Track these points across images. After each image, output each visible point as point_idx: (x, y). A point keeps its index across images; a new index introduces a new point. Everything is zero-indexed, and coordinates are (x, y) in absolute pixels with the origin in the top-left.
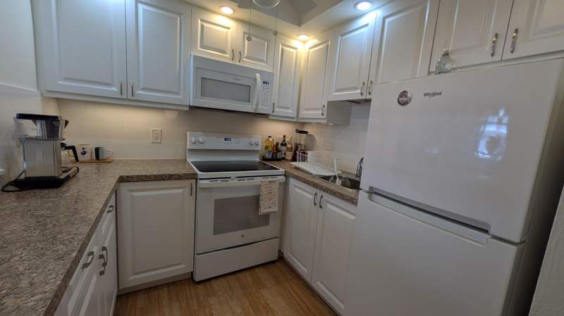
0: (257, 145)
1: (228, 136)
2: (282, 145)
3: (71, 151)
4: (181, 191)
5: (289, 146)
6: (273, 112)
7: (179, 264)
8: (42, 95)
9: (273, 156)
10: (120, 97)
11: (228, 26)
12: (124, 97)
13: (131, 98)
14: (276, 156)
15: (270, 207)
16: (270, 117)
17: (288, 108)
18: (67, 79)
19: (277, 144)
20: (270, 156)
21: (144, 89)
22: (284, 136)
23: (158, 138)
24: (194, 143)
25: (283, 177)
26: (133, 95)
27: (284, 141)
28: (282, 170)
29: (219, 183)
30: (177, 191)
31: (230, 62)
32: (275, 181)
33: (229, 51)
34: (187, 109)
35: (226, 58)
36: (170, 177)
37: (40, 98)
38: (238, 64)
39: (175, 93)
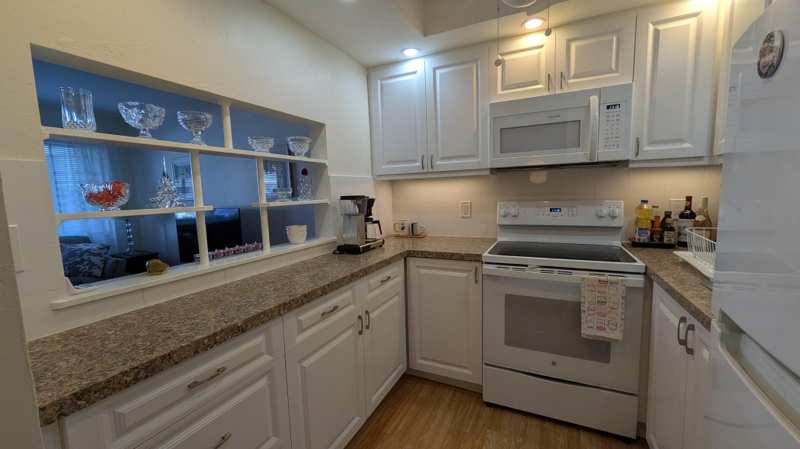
0: (614, 217)
1: (555, 205)
2: (682, 216)
3: (376, 225)
4: (465, 275)
5: (699, 218)
6: (637, 154)
7: (465, 368)
8: (374, 179)
9: (651, 238)
10: (422, 171)
11: (540, 44)
12: (425, 171)
13: (430, 170)
14: (661, 239)
15: (600, 328)
16: (631, 165)
17: (680, 141)
18: (388, 163)
19: (668, 215)
20: (645, 238)
21: (443, 159)
22: (689, 199)
23: (468, 210)
24: (504, 216)
25: (640, 279)
26: (432, 167)
27: (688, 208)
28: (640, 264)
29: (510, 271)
30: (459, 274)
31: (547, 94)
32: (616, 283)
33: (544, 78)
34: (488, 172)
35: (539, 89)
36: (451, 257)
37: (372, 182)
38: (560, 92)
39: (473, 156)
